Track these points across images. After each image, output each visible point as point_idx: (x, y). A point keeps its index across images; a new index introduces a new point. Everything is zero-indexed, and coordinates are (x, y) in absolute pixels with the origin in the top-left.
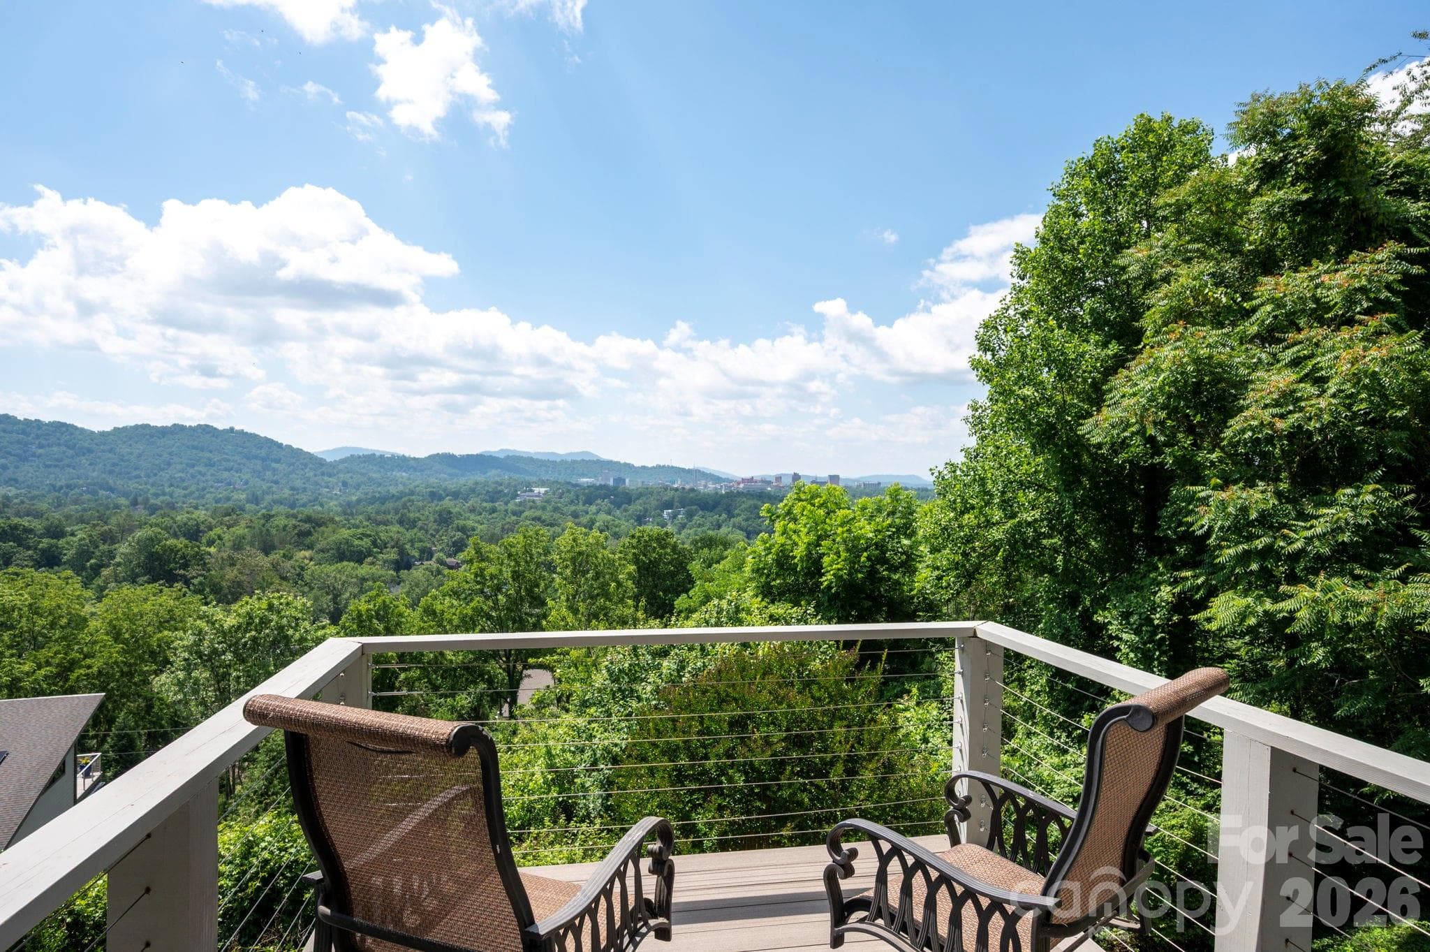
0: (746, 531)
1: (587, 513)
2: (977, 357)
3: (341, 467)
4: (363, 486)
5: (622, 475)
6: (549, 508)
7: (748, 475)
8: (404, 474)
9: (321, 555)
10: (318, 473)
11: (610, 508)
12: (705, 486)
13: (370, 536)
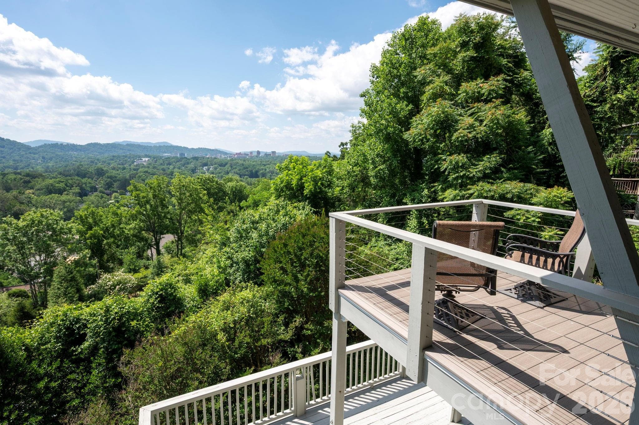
0: (239, 174)
1: (169, 169)
2: (363, 108)
3: (40, 149)
4: (54, 159)
5: (183, 152)
6: (151, 167)
7: (238, 152)
8: (75, 153)
9: (39, 191)
10: (28, 152)
11: (179, 167)
12: (221, 156)
13: (63, 182)
